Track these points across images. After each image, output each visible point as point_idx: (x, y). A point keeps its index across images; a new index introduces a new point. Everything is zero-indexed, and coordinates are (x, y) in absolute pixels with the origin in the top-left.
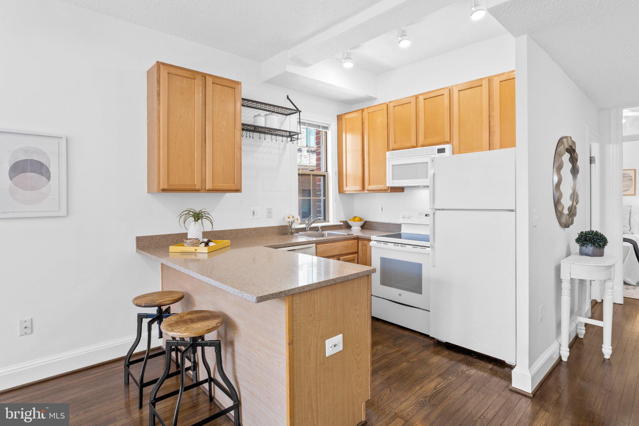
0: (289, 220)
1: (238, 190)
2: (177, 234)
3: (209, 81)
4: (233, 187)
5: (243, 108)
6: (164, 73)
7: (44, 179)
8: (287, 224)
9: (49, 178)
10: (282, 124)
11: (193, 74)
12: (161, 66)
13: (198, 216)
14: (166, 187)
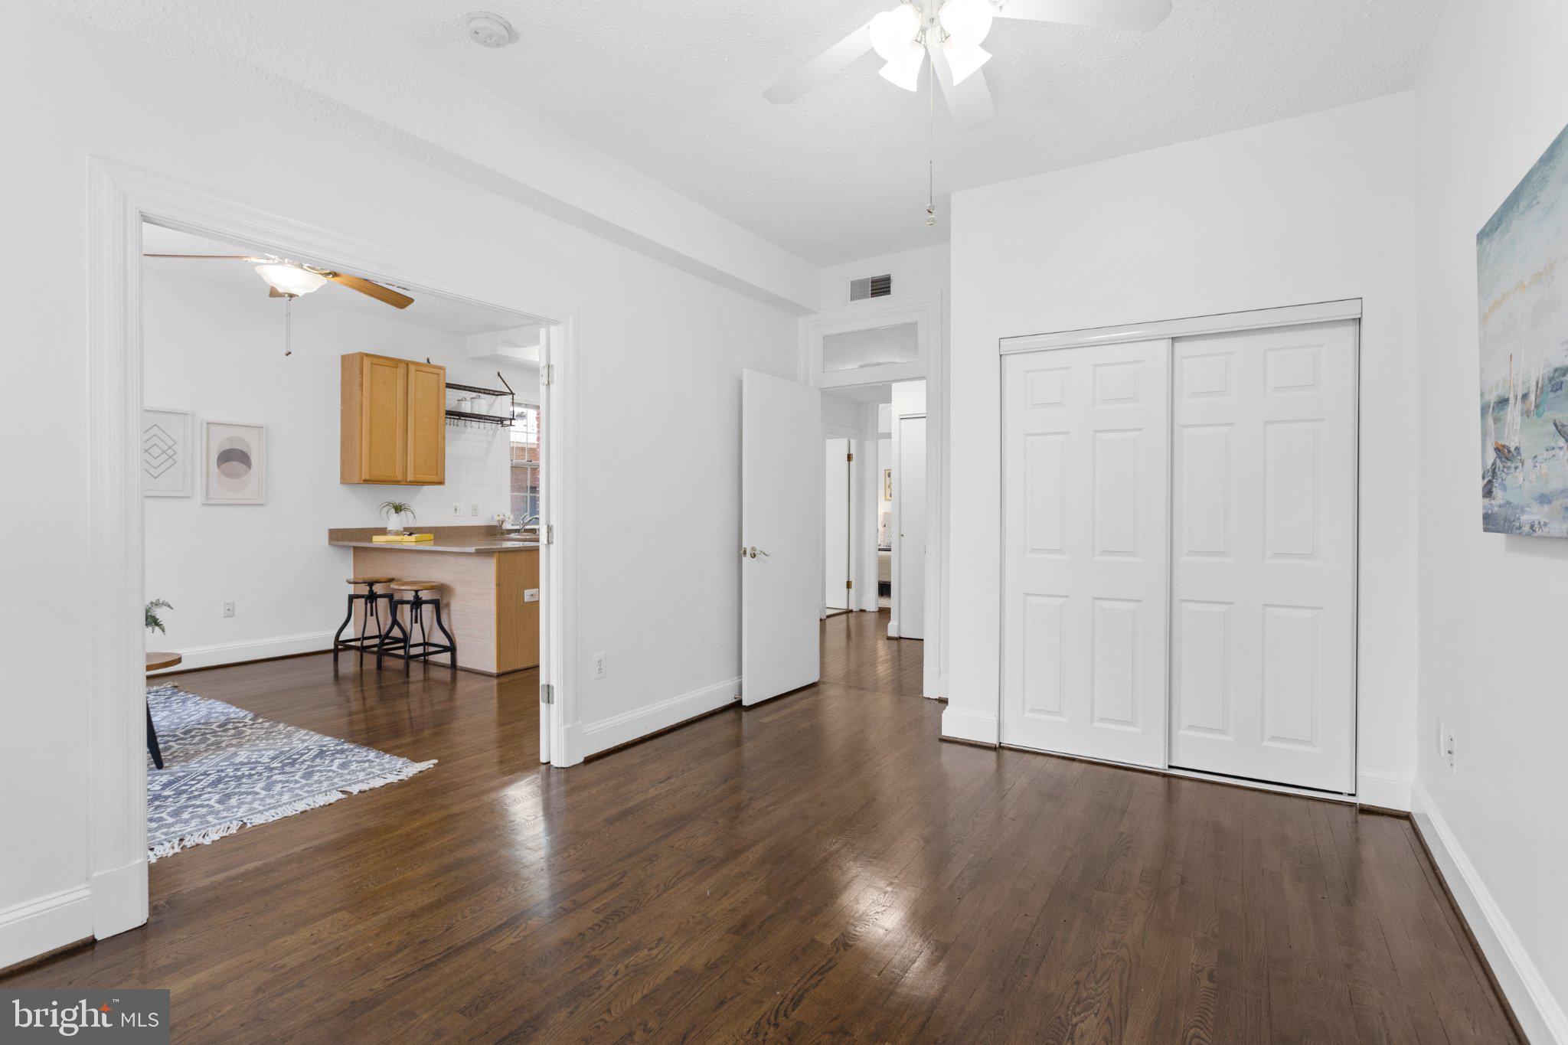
0: (498, 518)
1: (441, 483)
2: (371, 529)
3: (412, 368)
4: (436, 480)
5: (448, 390)
6: (367, 362)
7: (244, 467)
8: (496, 524)
9: (250, 467)
10: (491, 405)
11: (395, 362)
12: (365, 357)
13: (398, 509)
14: (368, 478)
